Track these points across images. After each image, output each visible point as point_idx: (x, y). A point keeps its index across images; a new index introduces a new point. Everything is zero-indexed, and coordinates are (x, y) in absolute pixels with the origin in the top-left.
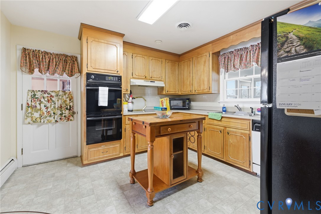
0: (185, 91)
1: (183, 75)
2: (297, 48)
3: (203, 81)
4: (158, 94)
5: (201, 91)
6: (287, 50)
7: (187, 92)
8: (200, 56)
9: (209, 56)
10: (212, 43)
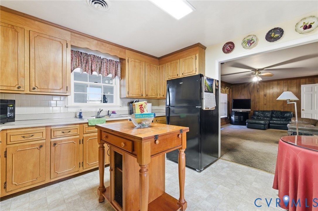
2: (207, 89)
3: (55, 76)
5: (49, 91)
8: (48, 37)
9: (67, 47)
10: (71, 32)
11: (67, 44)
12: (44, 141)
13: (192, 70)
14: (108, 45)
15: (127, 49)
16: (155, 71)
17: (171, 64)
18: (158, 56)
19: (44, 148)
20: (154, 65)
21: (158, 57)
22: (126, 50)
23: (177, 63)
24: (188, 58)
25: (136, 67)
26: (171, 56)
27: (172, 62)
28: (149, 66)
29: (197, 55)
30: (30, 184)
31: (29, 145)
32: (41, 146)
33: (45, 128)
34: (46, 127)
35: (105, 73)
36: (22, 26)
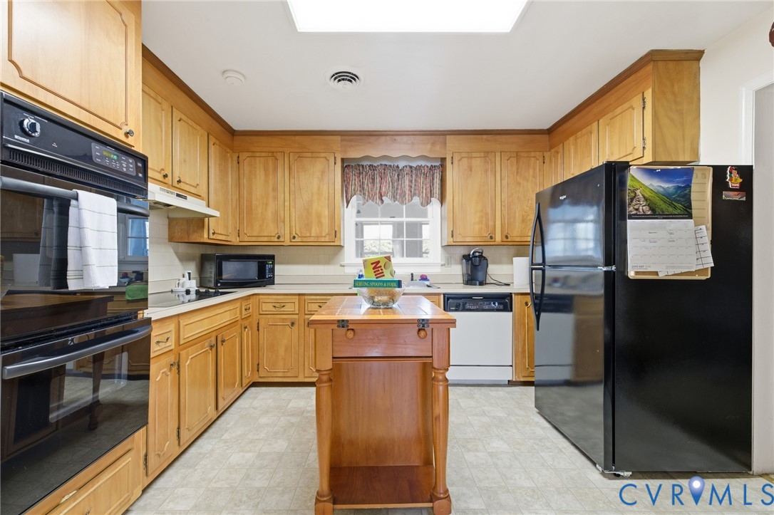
0: (258, 234)
1: (250, 192)
2: (644, 208)
3: (319, 216)
4: (171, 239)
5: (312, 239)
6: (636, 207)
7: (266, 239)
8: (310, 155)
9: (335, 163)
10: (341, 135)
11: (335, 158)
12: (296, 317)
13: (632, 148)
14: (405, 138)
15: (448, 134)
16: (534, 169)
17: (576, 139)
18: (546, 126)
19: (296, 325)
20: (533, 154)
21: (545, 128)
22: (448, 137)
23: (591, 133)
24: (619, 110)
25: (473, 169)
26: (576, 118)
27: (579, 134)
28: (514, 160)
29: (649, 95)
30: (281, 375)
31: (280, 319)
32: (293, 324)
33: (297, 297)
34: (299, 295)
35: (407, 196)
36: (281, 150)
